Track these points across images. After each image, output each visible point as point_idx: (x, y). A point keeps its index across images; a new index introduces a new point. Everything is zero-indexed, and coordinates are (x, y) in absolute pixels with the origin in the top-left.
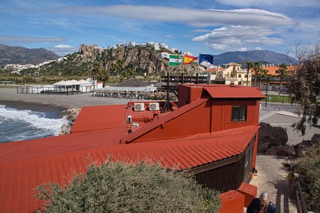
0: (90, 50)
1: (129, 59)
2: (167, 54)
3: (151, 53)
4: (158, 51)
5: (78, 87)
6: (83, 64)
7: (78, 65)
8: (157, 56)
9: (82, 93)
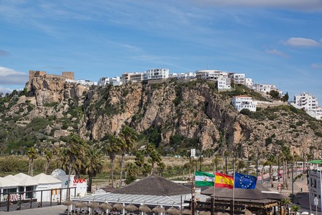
0: (53, 87)
1: (152, 113)
2: (249, 100)
3: (208, 98)
4: (226, 94)
5: (30, 190)
6: (36, 121)
7: (22, 124)
8: (224, 104)
9: (41, 205)
